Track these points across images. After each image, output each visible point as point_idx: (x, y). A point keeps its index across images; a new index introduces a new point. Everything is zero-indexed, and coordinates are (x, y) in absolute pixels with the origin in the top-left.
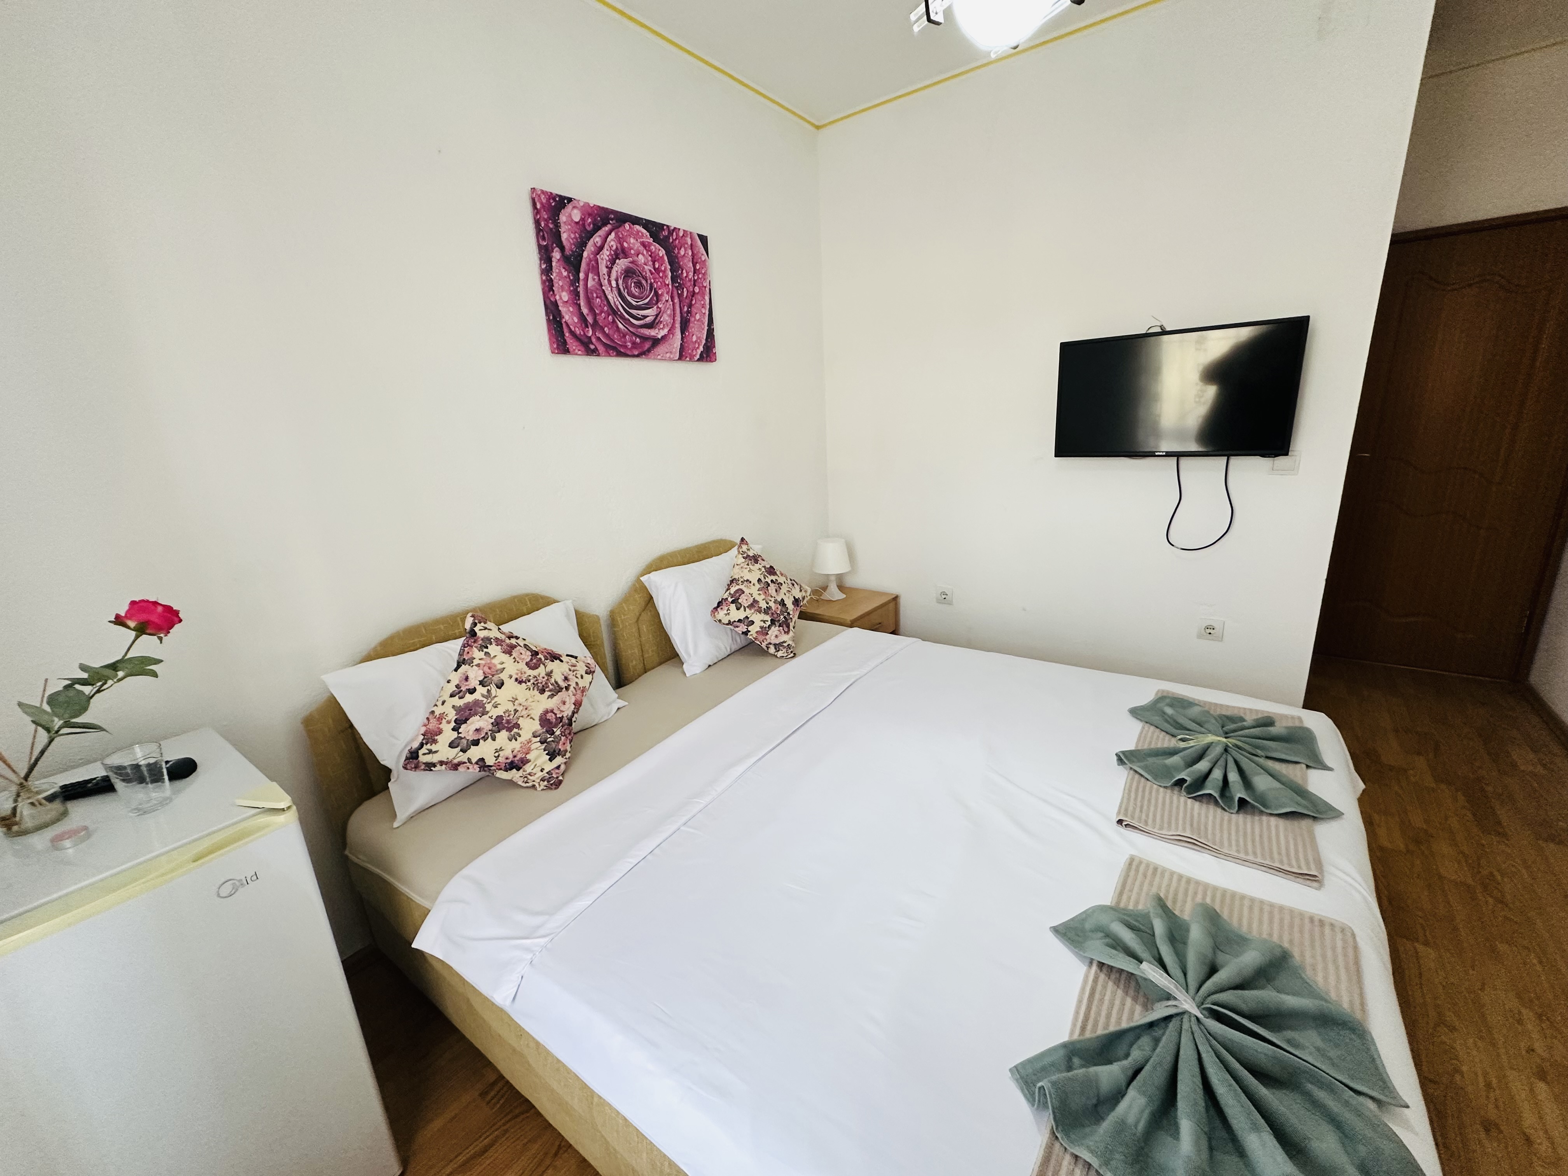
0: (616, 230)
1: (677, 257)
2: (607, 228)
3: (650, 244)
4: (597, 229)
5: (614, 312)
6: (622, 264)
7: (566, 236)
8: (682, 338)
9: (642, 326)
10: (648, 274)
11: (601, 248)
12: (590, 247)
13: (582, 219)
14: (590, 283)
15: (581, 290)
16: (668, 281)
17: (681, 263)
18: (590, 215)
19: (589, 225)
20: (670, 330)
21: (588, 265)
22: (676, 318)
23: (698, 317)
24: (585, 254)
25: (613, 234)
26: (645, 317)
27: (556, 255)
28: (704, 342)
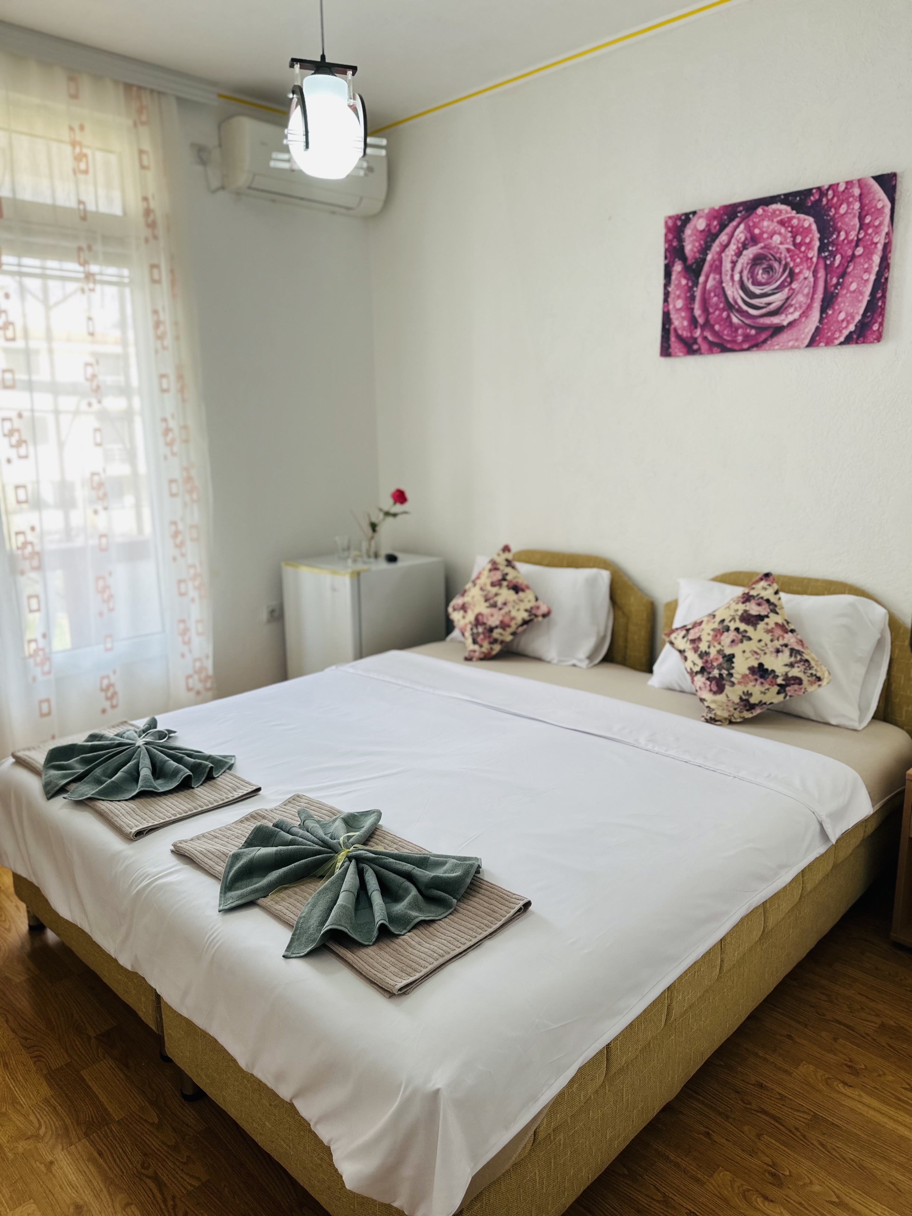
0: (746, 221)
1: (833, 218)
2: (734, 223)
3: (790, 219)
4: (723, 227)
5: (730, 307)
6: (750, 253)
7: (690, 247)
8: (821, 320)
9: (762, 316)
10: (784, 254)
11: (727, 245)
12: (716, 247)
13: (708, 225)
14: (710, 284)
15: (698, 293)
16: (813, 254)
17: (839, 224)
18: (715, 218)
19: (715, 227)
20: (804, 313)
21: (711, 266)
22: (816, 296)
23: (853, 287)
24: (709, 257)
25: (742, 226)
26: (769, 304)
27: (678, 267)
28: (858, 318)
